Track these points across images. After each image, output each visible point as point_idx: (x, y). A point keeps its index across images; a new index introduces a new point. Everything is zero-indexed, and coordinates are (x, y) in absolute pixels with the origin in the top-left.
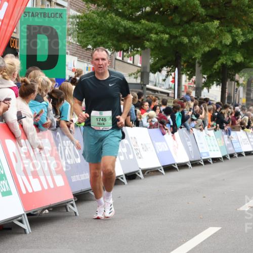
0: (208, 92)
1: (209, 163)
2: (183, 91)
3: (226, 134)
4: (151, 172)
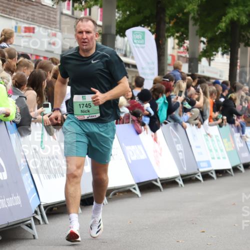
0: (210, 65)
1: (211, 178)
2: (169, 65)
3: (238, 131)
4: (120, 192)
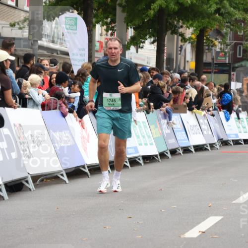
2: (97, 51)
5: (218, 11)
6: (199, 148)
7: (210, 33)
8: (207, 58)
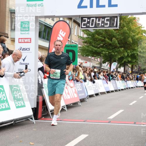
0: (120, 69)
3: (125, 82)
4: (103, 93)
5: (135, 62)
6: (132, 88)
7: (134, 66)
8: (134, 70)
